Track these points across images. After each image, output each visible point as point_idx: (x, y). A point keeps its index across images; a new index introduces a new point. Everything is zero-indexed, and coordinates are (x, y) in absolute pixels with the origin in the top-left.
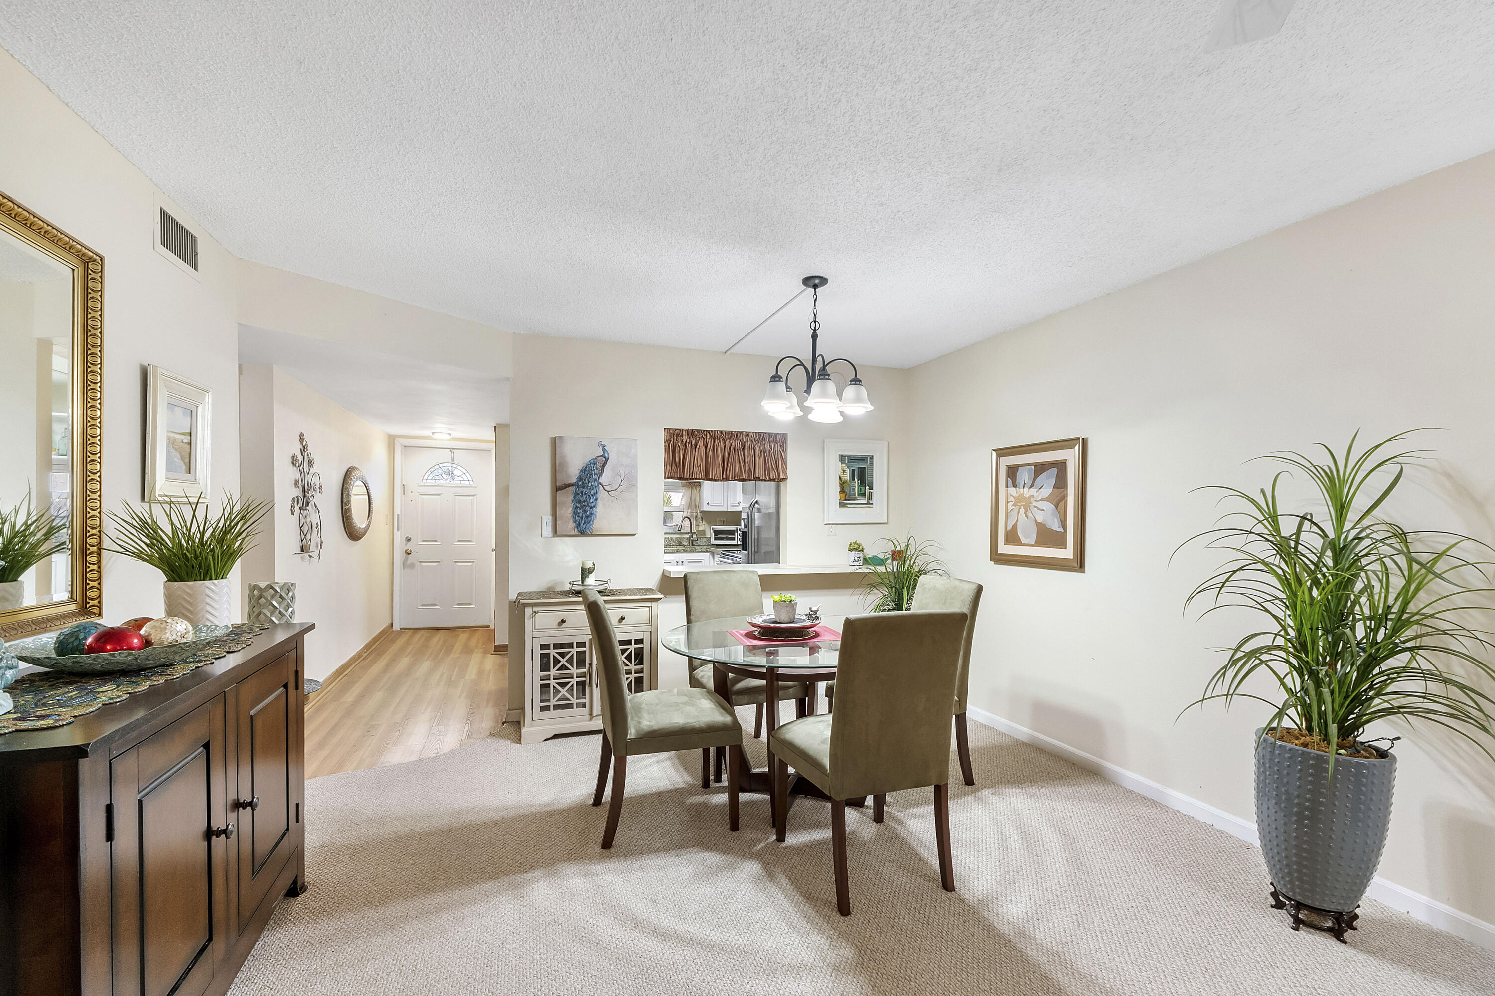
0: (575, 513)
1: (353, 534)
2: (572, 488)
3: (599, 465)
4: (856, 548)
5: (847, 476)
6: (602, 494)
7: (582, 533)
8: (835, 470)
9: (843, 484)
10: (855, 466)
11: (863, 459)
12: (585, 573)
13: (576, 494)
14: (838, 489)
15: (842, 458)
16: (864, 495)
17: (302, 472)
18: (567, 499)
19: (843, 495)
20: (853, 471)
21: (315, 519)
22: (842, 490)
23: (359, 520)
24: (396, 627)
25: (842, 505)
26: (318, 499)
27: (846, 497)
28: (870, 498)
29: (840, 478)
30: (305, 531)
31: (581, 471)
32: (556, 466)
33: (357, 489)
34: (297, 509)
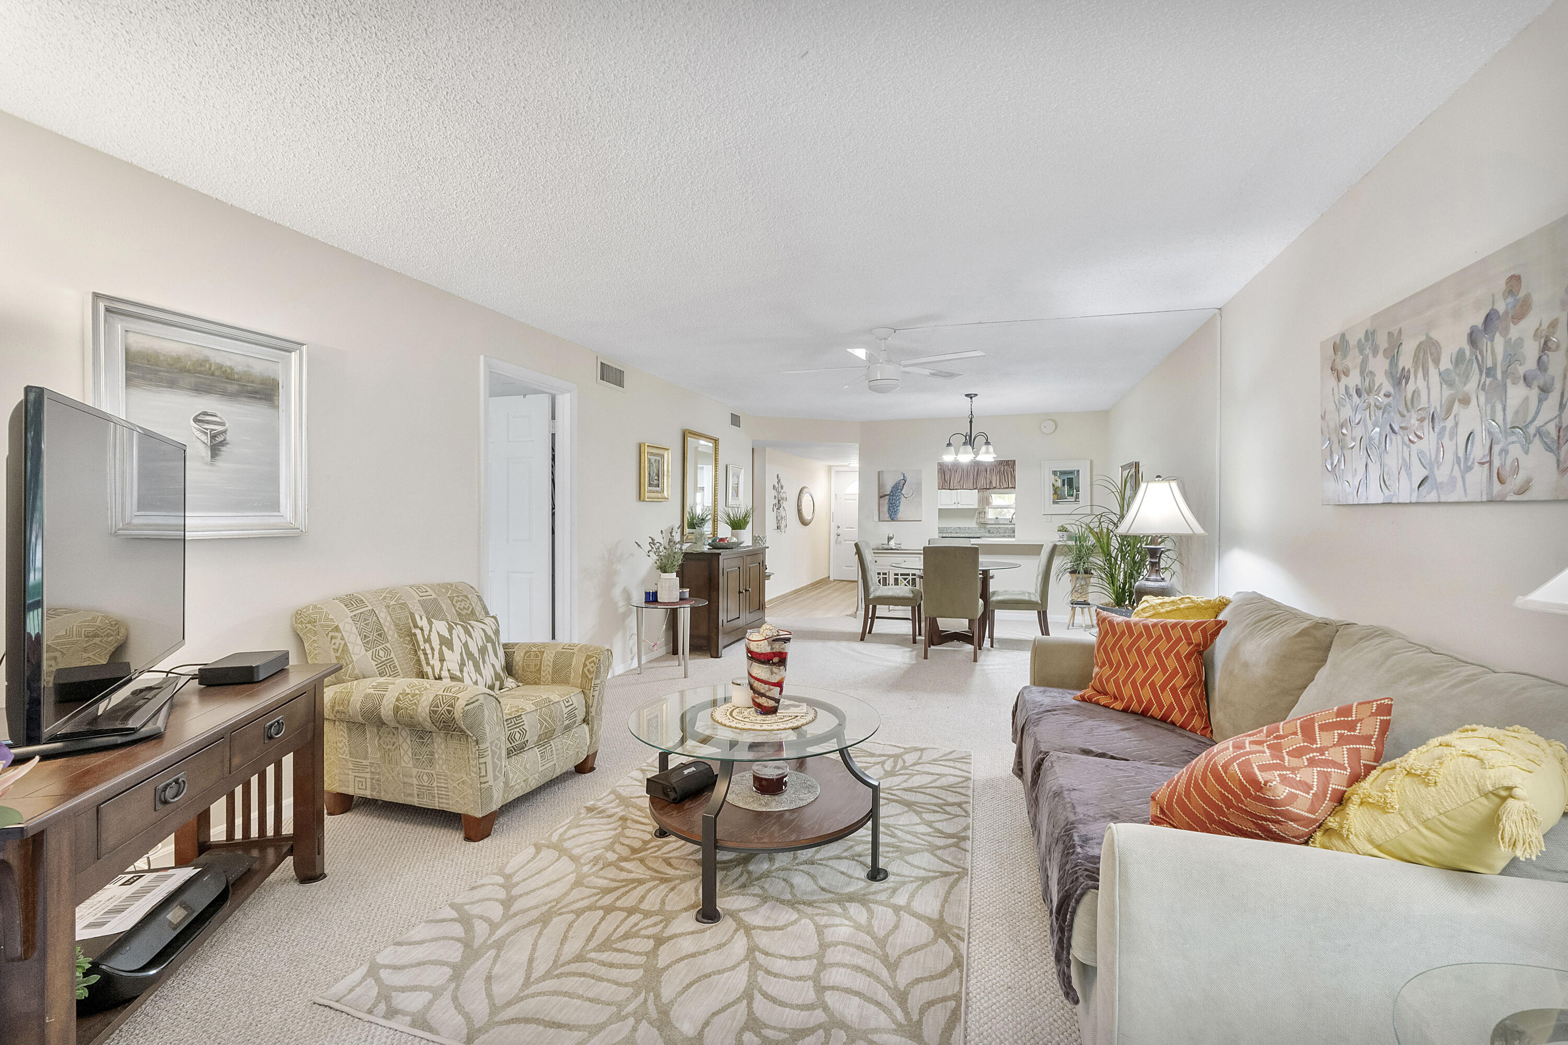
0: (889, 509)
1: (804, 523)
2: (887, 497)
3: (901, 485)
4: (1063, 529)
5: (1059, 484)
6: (903, 500)
7: (893, 520)
8: (1049, 481)
9: (1055, 490)
10: (1065, 477)
11: (1071, 472)
12: (890, 539)
13: (890, 500)
14: (1052, 492)
15: (1055, 473)
16: (1072, 495)
17: (779, 493)
18: (885, 501)
19: (1056, 496)
20: (1064, 480)
21: (784, 515)
22: (1055, 493)
23: (807, 515)
24: (831, 579)
25: (1054, 502)
26: (784, 504)
27: (1058, 496)
28: (1077, 497)
29: (1053, 485)
30: (779, 520)
31: (893, 488)
32: (880, 486)
33: (806, 499)
34: (775, 509)
